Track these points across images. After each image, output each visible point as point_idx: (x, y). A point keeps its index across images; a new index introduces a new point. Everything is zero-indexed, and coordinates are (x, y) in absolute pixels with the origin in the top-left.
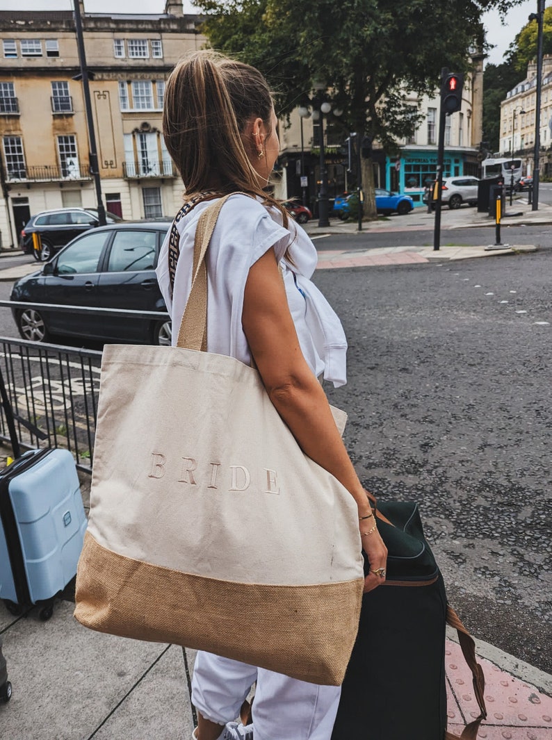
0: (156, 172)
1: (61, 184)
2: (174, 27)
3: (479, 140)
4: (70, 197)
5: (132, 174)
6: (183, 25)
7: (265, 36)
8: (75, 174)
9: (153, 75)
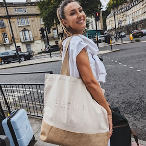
0: (29, 40)
1: (4, 45)
2: (29, 5)
3: (103, 27)
4: (7, 48)
5: (23, 41)
6: (31, 4)
7: (52, 6)
8: (8, 42)
9: (25, 17)
